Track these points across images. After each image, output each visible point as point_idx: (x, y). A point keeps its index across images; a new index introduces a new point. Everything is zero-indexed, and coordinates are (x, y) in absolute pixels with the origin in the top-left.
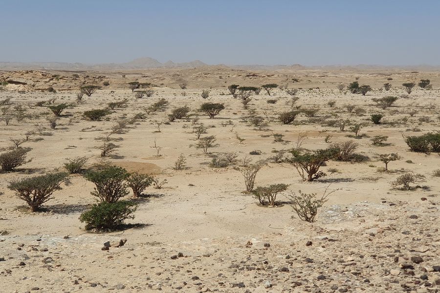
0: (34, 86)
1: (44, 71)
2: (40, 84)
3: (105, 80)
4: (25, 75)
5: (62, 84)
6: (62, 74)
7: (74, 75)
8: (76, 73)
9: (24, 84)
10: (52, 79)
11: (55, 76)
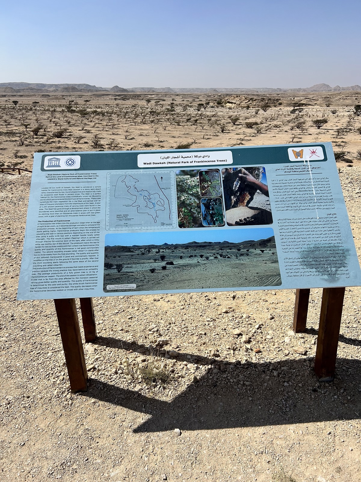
0: (239, 105)
1: (246, 96)
2: (243, 103)
3: (280, 101)
4: (236, 98)
5: (254, 104)
6: (255, 98)
7: (262, 98)
8: (263, 97)
9: (235, 103)
10: (249, 101)
11: (251, 99)
